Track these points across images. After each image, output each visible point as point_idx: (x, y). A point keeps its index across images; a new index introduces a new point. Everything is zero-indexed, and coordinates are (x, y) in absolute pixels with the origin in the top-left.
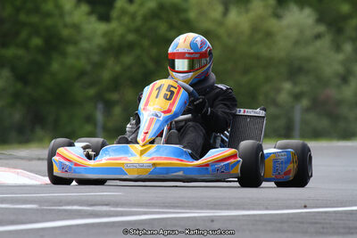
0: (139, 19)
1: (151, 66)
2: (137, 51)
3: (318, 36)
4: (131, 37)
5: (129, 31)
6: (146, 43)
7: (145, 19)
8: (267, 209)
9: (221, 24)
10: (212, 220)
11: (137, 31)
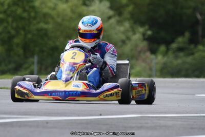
0: (6, 7)
1: (13, 32)
2: (5, 24)
3: (110, 18)
6: (10, 19)
7: (9, 6)
8: (79, 116)
9: (54, 9)
10: (47, 122)
11: (5, 12)
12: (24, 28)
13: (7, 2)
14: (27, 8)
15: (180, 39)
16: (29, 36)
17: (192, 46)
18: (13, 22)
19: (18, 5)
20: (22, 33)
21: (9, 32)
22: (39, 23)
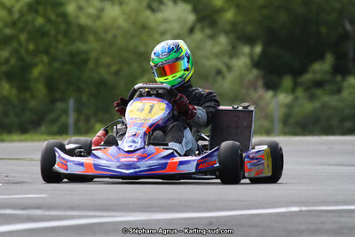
0: (16, 16)
1: (28, 59)
2: (15, 44)
4: (8, 31)
5: (6, 25)
6: (23, 37)
7: (22, 14)
9: (99, 17)
11: (14, 24)
12: (47, 52)
13: (17, 8)
14: (53, 17)
15: (317, 66)
16: (57, 65)
17: (339, 78)
18: (28, 41)
19: (37, 12)
20: (45, 59)
21: (22, 59)
22: (73, 41)
